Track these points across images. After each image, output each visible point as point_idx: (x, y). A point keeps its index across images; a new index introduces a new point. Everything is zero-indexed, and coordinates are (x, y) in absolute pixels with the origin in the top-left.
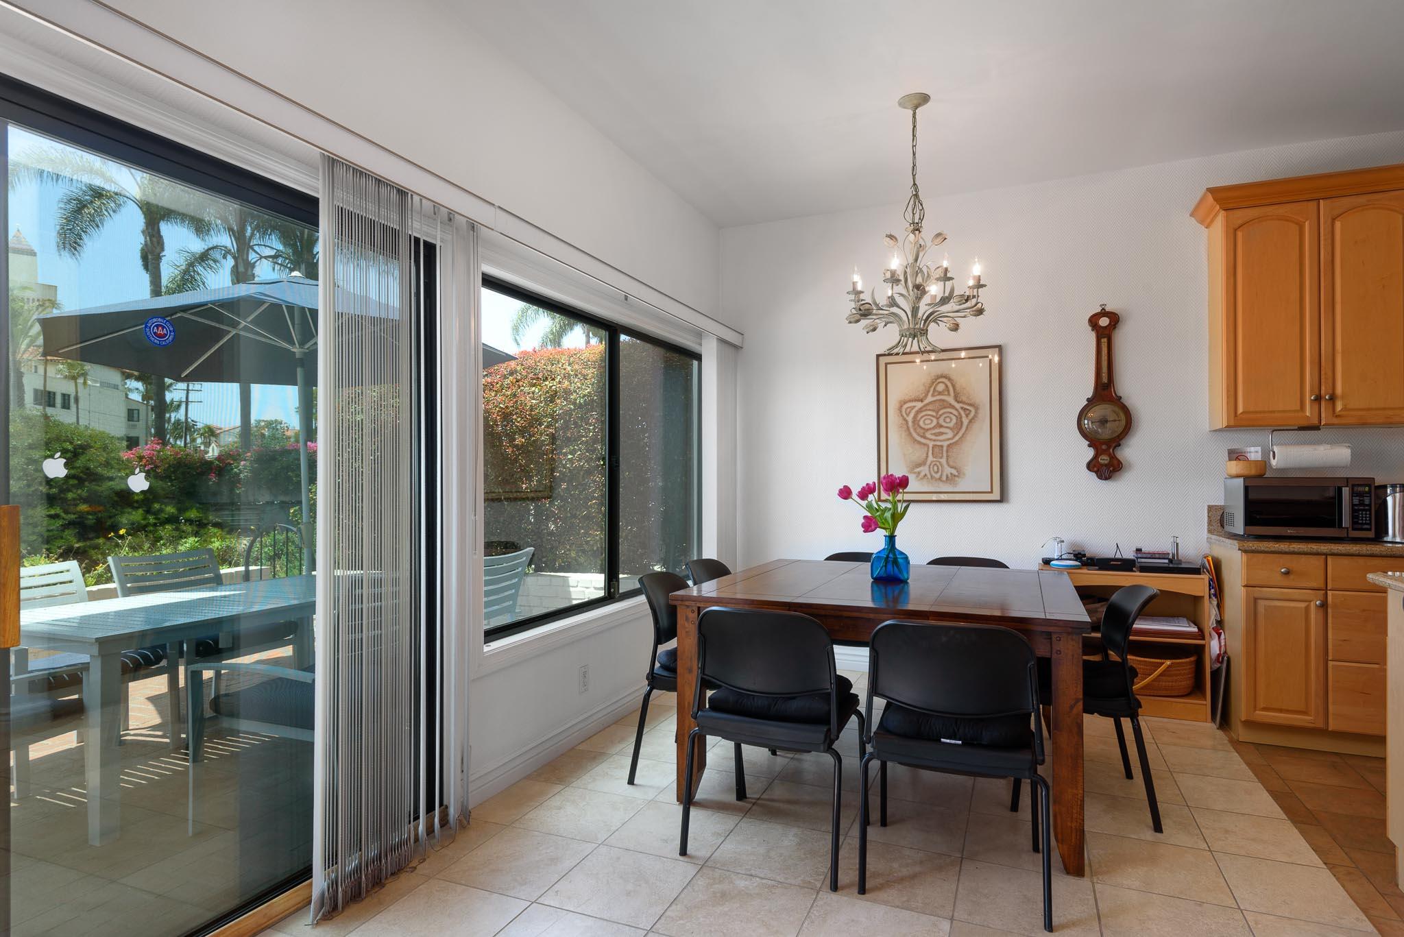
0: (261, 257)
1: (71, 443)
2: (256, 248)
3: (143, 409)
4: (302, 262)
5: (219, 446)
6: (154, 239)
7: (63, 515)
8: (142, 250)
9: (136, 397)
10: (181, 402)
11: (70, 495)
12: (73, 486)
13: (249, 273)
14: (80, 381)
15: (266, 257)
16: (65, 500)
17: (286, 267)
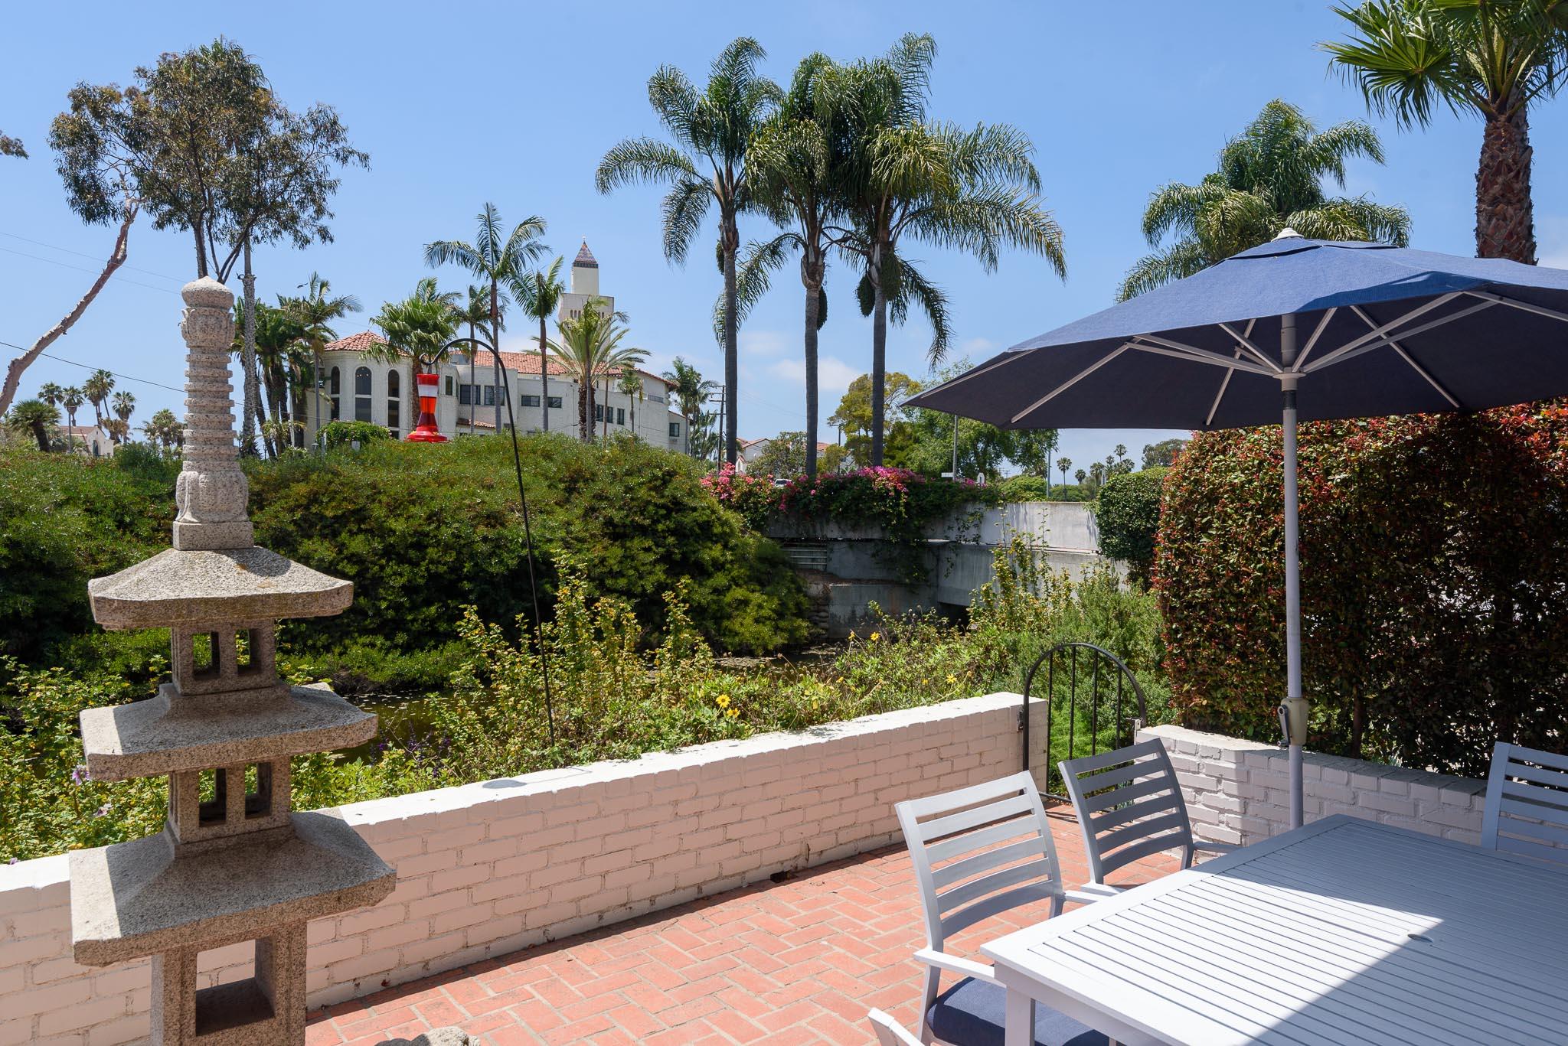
0: (832, 242)
1: (661, 469)
2: (826, 231)
3: (683, 423)
4: (877, 242)
5: (745, 462)
6: (731, 234)
7: (654, 548)
8: (719, 247)
9: (675, 409)
10: (715, 415)
11: (660, 527)
12: (663, 516)
13: (820, 263)
14: (636, 395)
15: (836, 242)
16: (655, 532)
17: (854, 249)
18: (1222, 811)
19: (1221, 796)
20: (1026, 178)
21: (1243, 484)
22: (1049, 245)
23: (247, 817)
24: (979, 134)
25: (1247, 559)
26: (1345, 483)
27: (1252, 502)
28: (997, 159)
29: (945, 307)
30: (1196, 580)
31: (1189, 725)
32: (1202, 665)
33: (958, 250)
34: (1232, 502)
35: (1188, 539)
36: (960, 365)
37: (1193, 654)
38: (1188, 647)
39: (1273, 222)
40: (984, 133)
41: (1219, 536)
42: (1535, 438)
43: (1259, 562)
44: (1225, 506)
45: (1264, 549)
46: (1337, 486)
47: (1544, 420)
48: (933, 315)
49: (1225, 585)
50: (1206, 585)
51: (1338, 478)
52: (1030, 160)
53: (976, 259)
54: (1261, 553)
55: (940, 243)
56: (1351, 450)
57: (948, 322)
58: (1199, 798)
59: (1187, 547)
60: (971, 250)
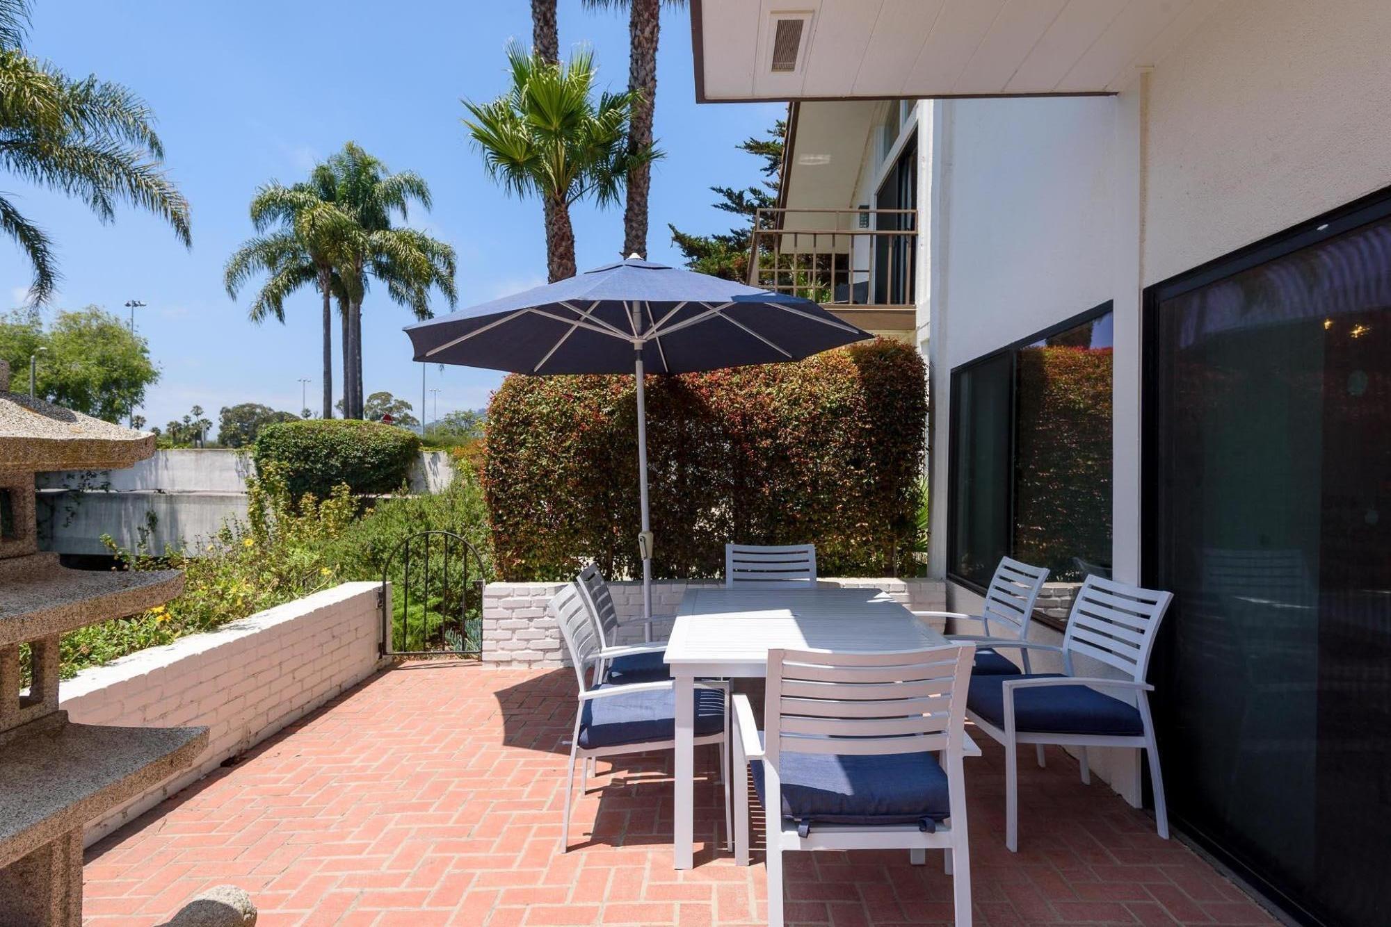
18: (547, 629)
19: (547, 619)
20: (147, 142)
21: (548, 414)
22: (174, 214)
23: (21, 708)
24: (91, 86)
25: (554, 462)
26: (611, 413)
27: (555, 425)
28: (113, 115)
29: (49, 248)
30: (517, 479)
31: (508, 581)
32: (521, 536)
33: (64, 193)
34: (541, 425)
35: (509, 450)
36: (20, 312)
37: (514, 530)
38: (511, 525)
39: (362, 236)
40: (97, 86)
41: (533, 448)
42: (704, 391)
43: (561, 463)
44: (537, 427)
45: (564, 455)
46: (606, 415)
47: (706, 382)
48: (34, 256)
49: (538, 480)
50: (525, 481)
51: (605, 410)
52: (151, 127)
53: (87, 208)
54: (563, 457)
55: (41, 180)
56: (613, 393)
57: (55, 265)
58: (531, 624)
59: (510, 456)
60: (80, 198)
